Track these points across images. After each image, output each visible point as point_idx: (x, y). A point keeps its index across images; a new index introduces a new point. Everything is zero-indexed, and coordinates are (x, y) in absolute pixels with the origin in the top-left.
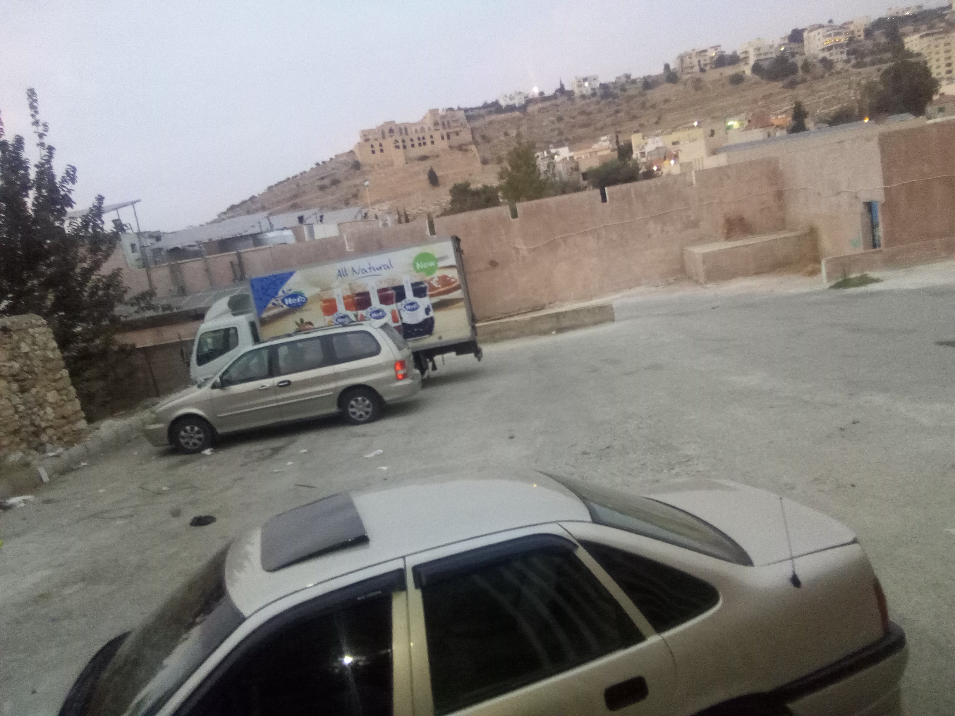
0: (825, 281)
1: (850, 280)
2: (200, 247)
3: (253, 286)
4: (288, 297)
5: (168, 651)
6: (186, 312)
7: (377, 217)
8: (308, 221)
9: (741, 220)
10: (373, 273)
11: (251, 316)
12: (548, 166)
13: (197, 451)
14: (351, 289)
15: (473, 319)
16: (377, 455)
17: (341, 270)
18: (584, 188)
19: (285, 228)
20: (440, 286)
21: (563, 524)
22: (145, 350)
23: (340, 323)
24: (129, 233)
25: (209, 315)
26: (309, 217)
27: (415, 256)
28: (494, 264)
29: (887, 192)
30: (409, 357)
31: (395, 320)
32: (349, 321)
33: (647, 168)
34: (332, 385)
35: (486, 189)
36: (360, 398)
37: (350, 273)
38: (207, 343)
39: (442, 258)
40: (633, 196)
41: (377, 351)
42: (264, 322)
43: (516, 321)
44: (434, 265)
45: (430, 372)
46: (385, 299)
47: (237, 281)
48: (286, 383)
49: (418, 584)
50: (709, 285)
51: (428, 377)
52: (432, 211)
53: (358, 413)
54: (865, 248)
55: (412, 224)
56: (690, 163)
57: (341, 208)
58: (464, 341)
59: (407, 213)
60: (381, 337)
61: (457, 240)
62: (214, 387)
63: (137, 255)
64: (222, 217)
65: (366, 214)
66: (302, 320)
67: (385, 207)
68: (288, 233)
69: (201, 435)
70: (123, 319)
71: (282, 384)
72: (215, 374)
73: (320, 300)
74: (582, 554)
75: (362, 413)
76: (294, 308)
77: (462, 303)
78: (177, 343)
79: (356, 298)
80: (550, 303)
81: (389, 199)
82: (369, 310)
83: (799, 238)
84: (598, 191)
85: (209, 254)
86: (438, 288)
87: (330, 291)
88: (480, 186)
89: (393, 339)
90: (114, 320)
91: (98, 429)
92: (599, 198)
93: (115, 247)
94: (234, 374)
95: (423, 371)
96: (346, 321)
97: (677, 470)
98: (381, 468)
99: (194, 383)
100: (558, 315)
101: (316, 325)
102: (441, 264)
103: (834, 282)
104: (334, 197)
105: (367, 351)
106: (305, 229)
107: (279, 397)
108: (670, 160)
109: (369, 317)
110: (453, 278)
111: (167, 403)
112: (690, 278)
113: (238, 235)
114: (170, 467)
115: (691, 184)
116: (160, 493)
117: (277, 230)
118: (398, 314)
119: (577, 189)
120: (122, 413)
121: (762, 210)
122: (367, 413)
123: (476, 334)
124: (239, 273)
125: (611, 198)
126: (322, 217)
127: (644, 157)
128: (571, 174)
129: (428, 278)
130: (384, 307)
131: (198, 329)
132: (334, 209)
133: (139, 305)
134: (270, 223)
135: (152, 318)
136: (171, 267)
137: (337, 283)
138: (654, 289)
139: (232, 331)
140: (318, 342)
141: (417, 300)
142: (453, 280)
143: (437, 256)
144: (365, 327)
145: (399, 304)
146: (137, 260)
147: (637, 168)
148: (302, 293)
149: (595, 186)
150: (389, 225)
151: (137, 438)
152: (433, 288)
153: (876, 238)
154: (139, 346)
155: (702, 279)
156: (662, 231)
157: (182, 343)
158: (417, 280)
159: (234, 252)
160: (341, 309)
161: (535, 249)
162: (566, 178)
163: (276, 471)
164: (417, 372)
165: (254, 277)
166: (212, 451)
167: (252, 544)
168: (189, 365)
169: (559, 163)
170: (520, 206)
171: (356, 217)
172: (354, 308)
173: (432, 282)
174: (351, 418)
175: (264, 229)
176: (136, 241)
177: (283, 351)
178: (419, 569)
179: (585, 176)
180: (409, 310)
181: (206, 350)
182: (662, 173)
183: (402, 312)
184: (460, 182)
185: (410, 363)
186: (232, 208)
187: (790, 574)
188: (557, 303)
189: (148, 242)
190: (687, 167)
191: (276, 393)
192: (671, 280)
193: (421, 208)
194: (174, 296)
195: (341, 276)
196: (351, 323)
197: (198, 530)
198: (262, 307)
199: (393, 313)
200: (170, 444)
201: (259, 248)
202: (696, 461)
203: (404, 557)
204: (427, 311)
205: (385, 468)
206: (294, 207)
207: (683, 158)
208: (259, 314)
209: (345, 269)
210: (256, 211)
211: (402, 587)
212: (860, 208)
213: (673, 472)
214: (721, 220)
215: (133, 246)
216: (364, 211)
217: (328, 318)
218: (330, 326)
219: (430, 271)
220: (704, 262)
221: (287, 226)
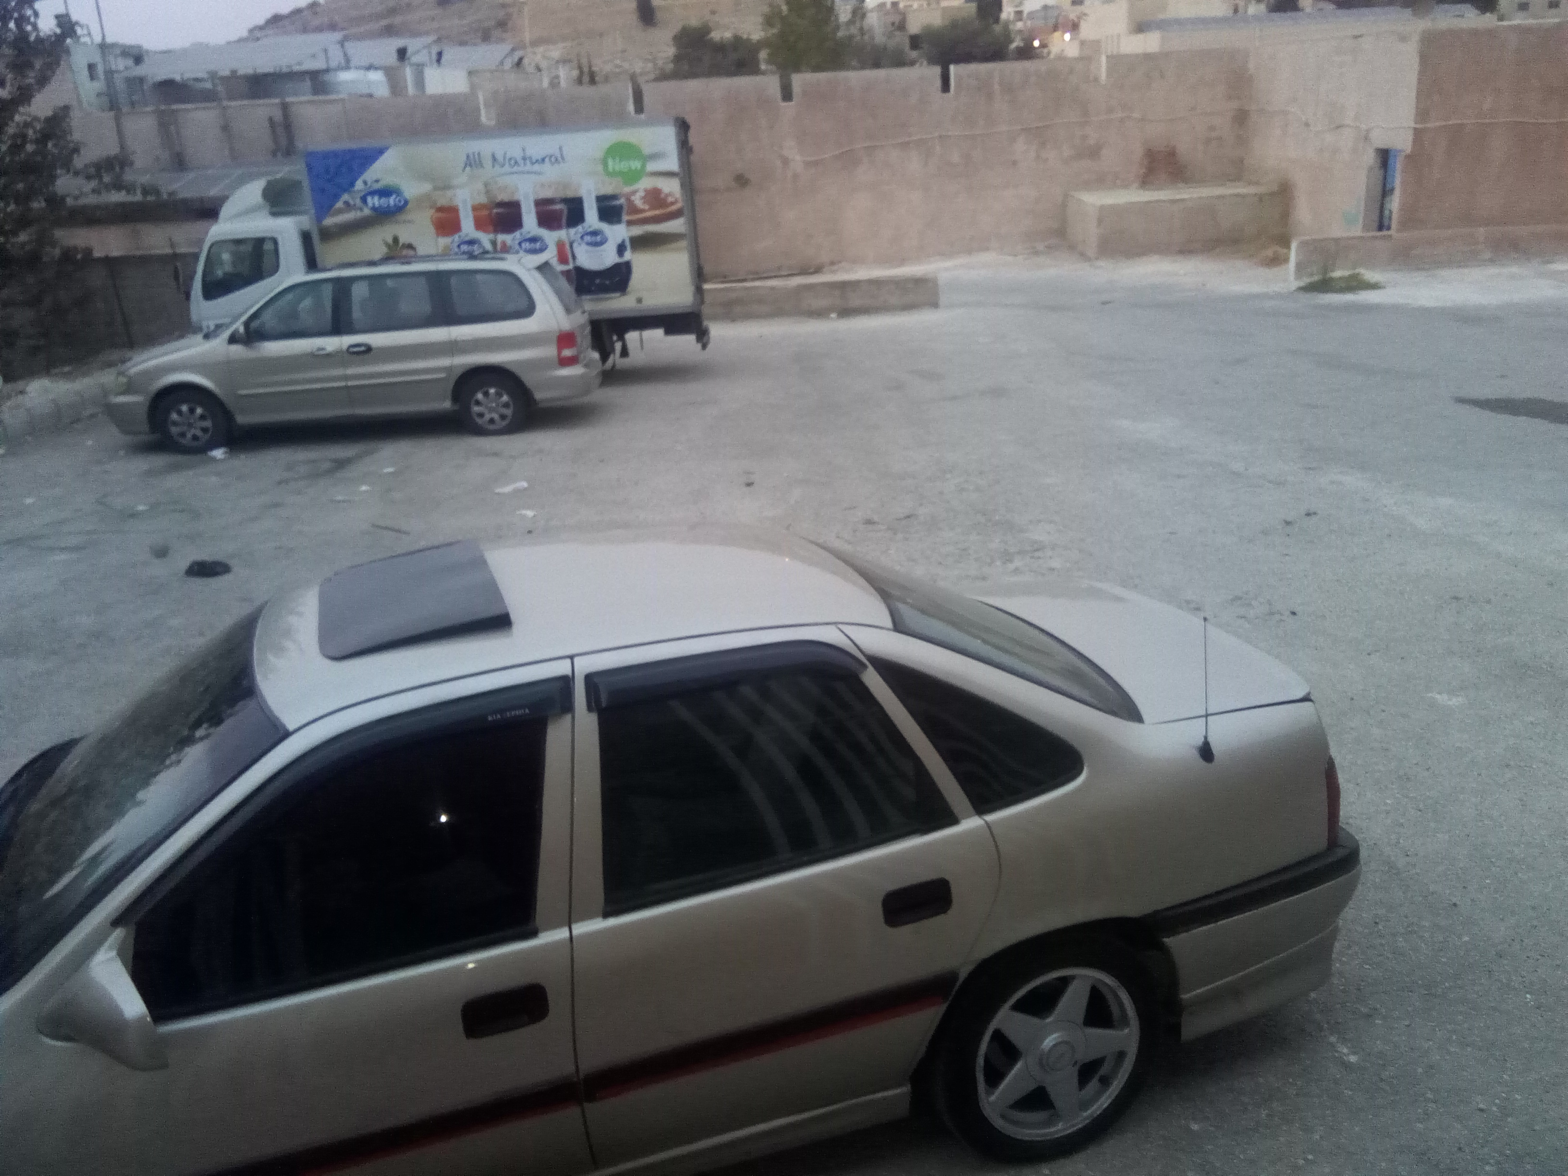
0: (1292, 277)
1: (1332, 279)
2: (214, 85)
3: (310, 168)
4: (373, 193)
5: (146, 779)
6: (185, 201)
7: (539, 69)
8: (415, 59)
9: (1172, 154)
10: (529, 167)
11: (305, 221)
12: (855, 12)
13: (199, 449)
14: (487, 192)
15: (700, 275)
16: (517, 491)
17: (472, 157)
18: (912, 63)
19: (370, 68)
20: (647, 207)
21: (846, 629)
22: (108, 261)
23: (464, 253)
24: (85, 44)
25: (226, 211)
26: (417, 52)
27: (606, 145)
28: (742, 181)
29: (1418, 134)
30: (582, 327)
31: (563, 259)
32: (481, 250)
33: (1023, 40)
34: (445, 362)
35: (738, 42)
36: (492, 391)
37: (487, 163)
38: (221, 263)
39: (654, 157)
40: (996, 87)
41: (528, 310)
42: (327, 235)
43: (773, 288)
44: (639, 167)
45: (615, 359)
46: (547, 219)
47: (279, 154)
48: (363, 349)
49: (593, 703)
50: (1101, 263)
51: (614, 366)
52: (638, 71)
53: (488, 417)
54: (1366, 228)
55: (603, 89)
56: (1098, 42)
57: (475, 45)
58: (680, 311)
59: (594, 69)
60: (537, 286)
61: (683, 126)
62: (233, 339)
63: (99, 85)
64: (257, 33)
65: (521, 60)
66: (396, 240)
67: (556, 52)
68: (377, 77)
69: (208, 424)
70: (69, 201)
71: (356, 349)
72: (235, 319)
73: (431, 207)
74: (873, 680)
75: (496, 416)
76: (383, 216)
77: (684, 243)
78: (167, 255)
79: (495, 211)
80: (832, 263)
81: (564, 39)
82: (517, 234)
83: (1261, 198)
84: (937, 70)
85: (231, 98)
86: (642, 211)
87: (449, 193)
88: (728, 35)
89: (558, 292)
90: (55, 201)
91: (22, 392)
92: (938, 83)
93: (58, 64)
94: (269, 320)
95: (604, 357)
96: (476, 250)
97: (1018, 563)
98: (524, 512)
99: (197, 330)
100: (844, 286)
101: (421, 250)
102: (651, 167)
103: (1305, 281)
104: (465, 22)
105: (510, 307)
106: (409, 73)
107: (350, 371)
108: (1064, 32)
109: (517, 247)
110: (669, 194)
111: (143, 361)
112: (1072, 248)
113: (285, 70)
114: (150, 473)
115: (1096, 80)
116: (134, 515)
117: (358, 68)
118: (568, 247)
119: (899, 61)
120: (66, 369)
121: (1208, 141)
122: (503, 417)
123: (702, 302)
124: (283, 142)
125: (959, 86)
126: (440, 54)
127: (1021, 20)
128: (890, 35)
129: (627, 189)
130: (544, 233)
131: (207, 233)
132: (462, 43)
133: (100, 177)
134: (345, 55)
135: (123, 205)
136: (160, 114)
137: (463, 179)
138: (1010, 259)
139: (268, 246)
140: (422, 281)
141: (605, 227)
142: (670, 199)
143: (647, 151)
144: (509, 264)
145: (572, 231)
146: (99, 95)
147: (1007, 37)
148: (399, 189)
149: (932, 61)
150: (563, 84)
151: (92, 416)
152: (635, 210)
153: (1387, 213)
154: (97, 254)
155: (1091, 252)
156: (1038, 157)
157: (175, 256)
158: (608, 190)
159: (277, 101)
160: (468, 227)
161: (816, 163)
162: (879, 38)
163: (340, 498)
164: (596, 355)
165: (311, 148)
166: (226, 453)
167: (300, 614)
168: (188, 296)
169: (872, 11)
170: (799, 80)
171: (502, 63)
172: (491, 228)
173: (633, 198)
174: (476, 424)
175: (333, 64)
176: (97, 59)
177: (359, 291)
178: (596, 680)
179: (915, 42)
180: (588, 244)
181: (220, 273)
182: (1049, 53)
183: (575, 245)
184: (694, 22)
185: (585, 339)
186: (276, 20)
187: (1200, 741)
188: (843, 264)
189: (120, 64)
190: (1091, 49)
191: (344, 364)
192: (1040, 247)
193: (618, 62)
194: (163, 170)
195: (471, 165)
196: (483, 255)
197: (198, 583)
198: (324, 208)
199: (560, 246)
200: (153, 433)
201: (321, 98)
202: (1049, 553)
203: (571, 657)
204: (621, 249)
205: (530, 513)
206: (389, 31)
207: (1087, 31)
208: (319, 218)
209: (479, 154)
210: (319, 29)
211: (568, 707)
212: (1370, 158)
213: (1011, 566)
214: (1138, 151)
215: (91, 67)
216: (518, 54)
217: (444, 241)
218: (445, 255)
219: (632, 177)
220: (1100, 221)
221: (376, 63)
